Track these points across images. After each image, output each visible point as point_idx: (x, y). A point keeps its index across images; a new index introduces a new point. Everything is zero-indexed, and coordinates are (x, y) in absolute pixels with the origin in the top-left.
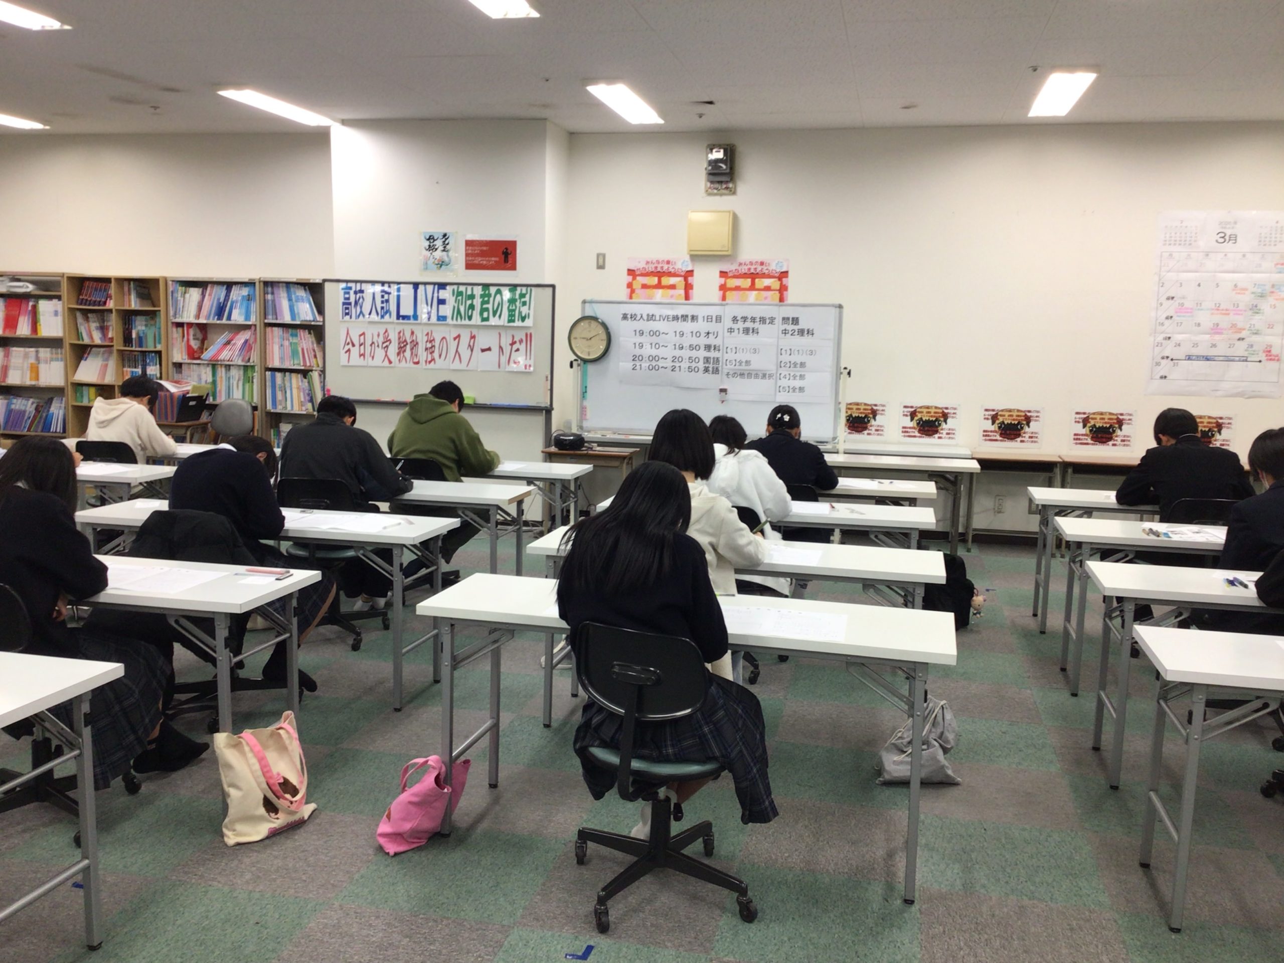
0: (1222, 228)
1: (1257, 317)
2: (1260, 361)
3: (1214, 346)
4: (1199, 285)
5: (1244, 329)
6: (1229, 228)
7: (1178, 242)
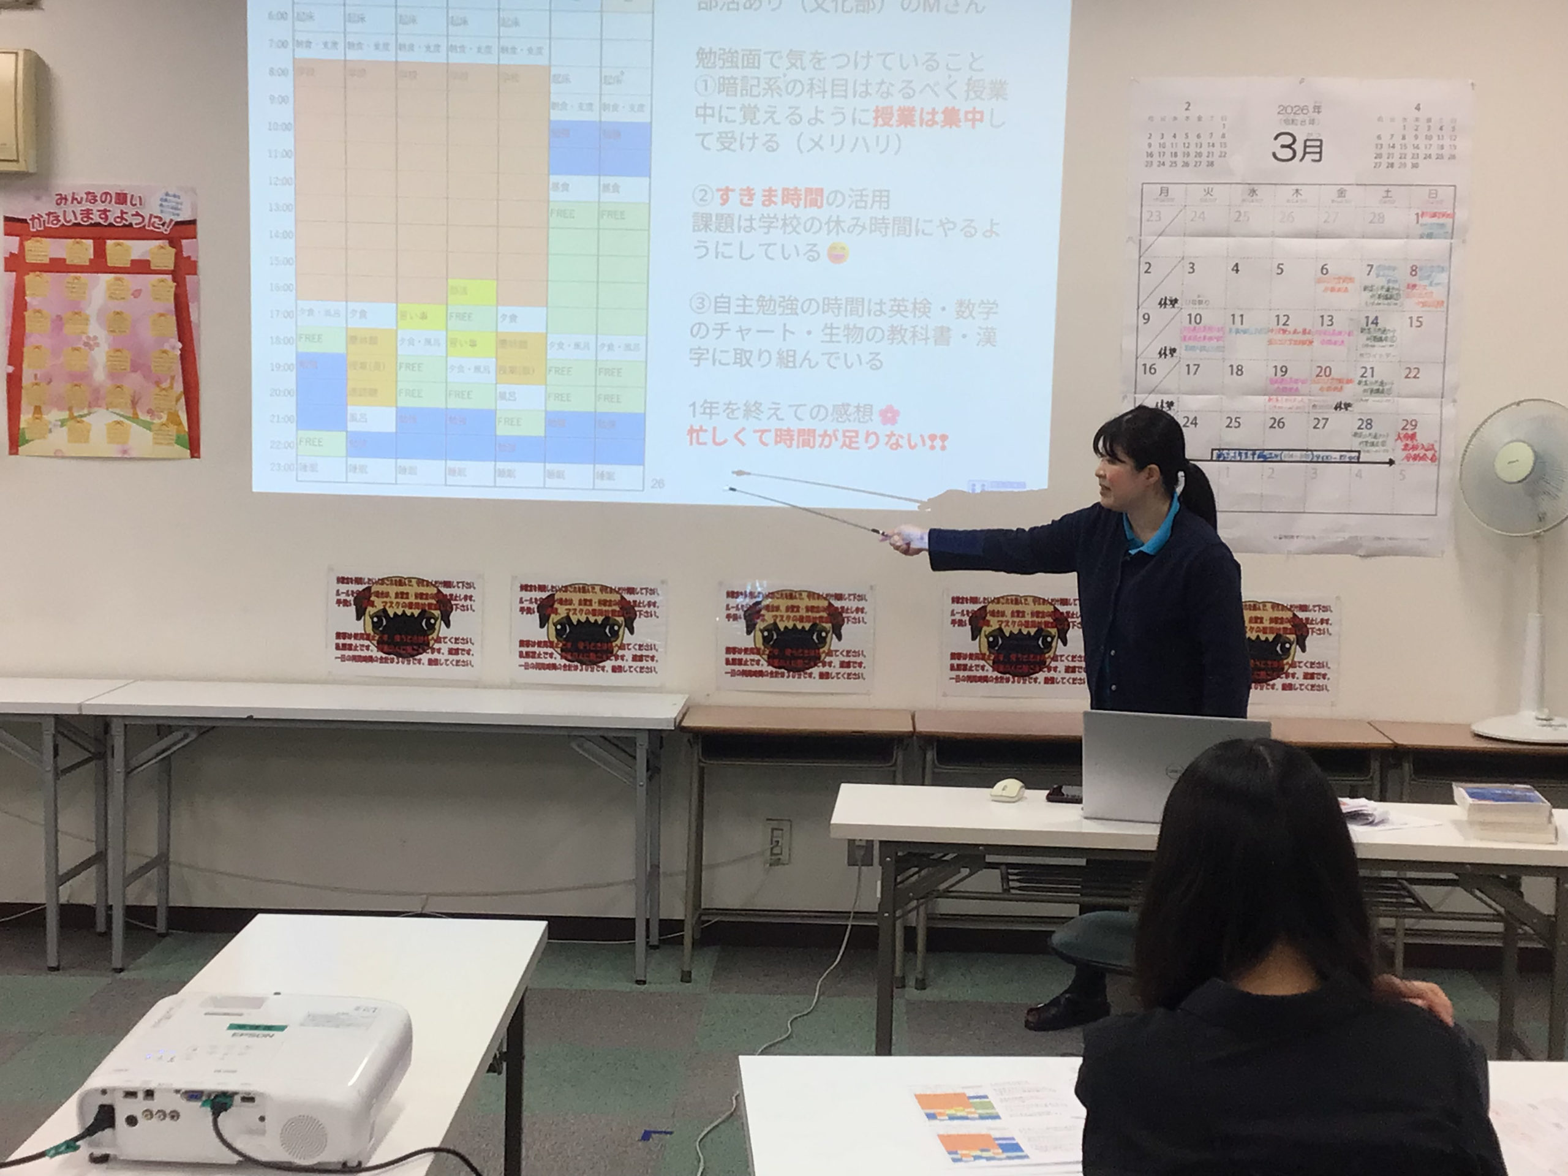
0: (1286, 121)
1: (1379, 349)
2: (1391, 462)
3: (1278, 423)
4: (1236, 269)
5: (1349, 381)
6: (1303, 122)
7: (1180, 160)
